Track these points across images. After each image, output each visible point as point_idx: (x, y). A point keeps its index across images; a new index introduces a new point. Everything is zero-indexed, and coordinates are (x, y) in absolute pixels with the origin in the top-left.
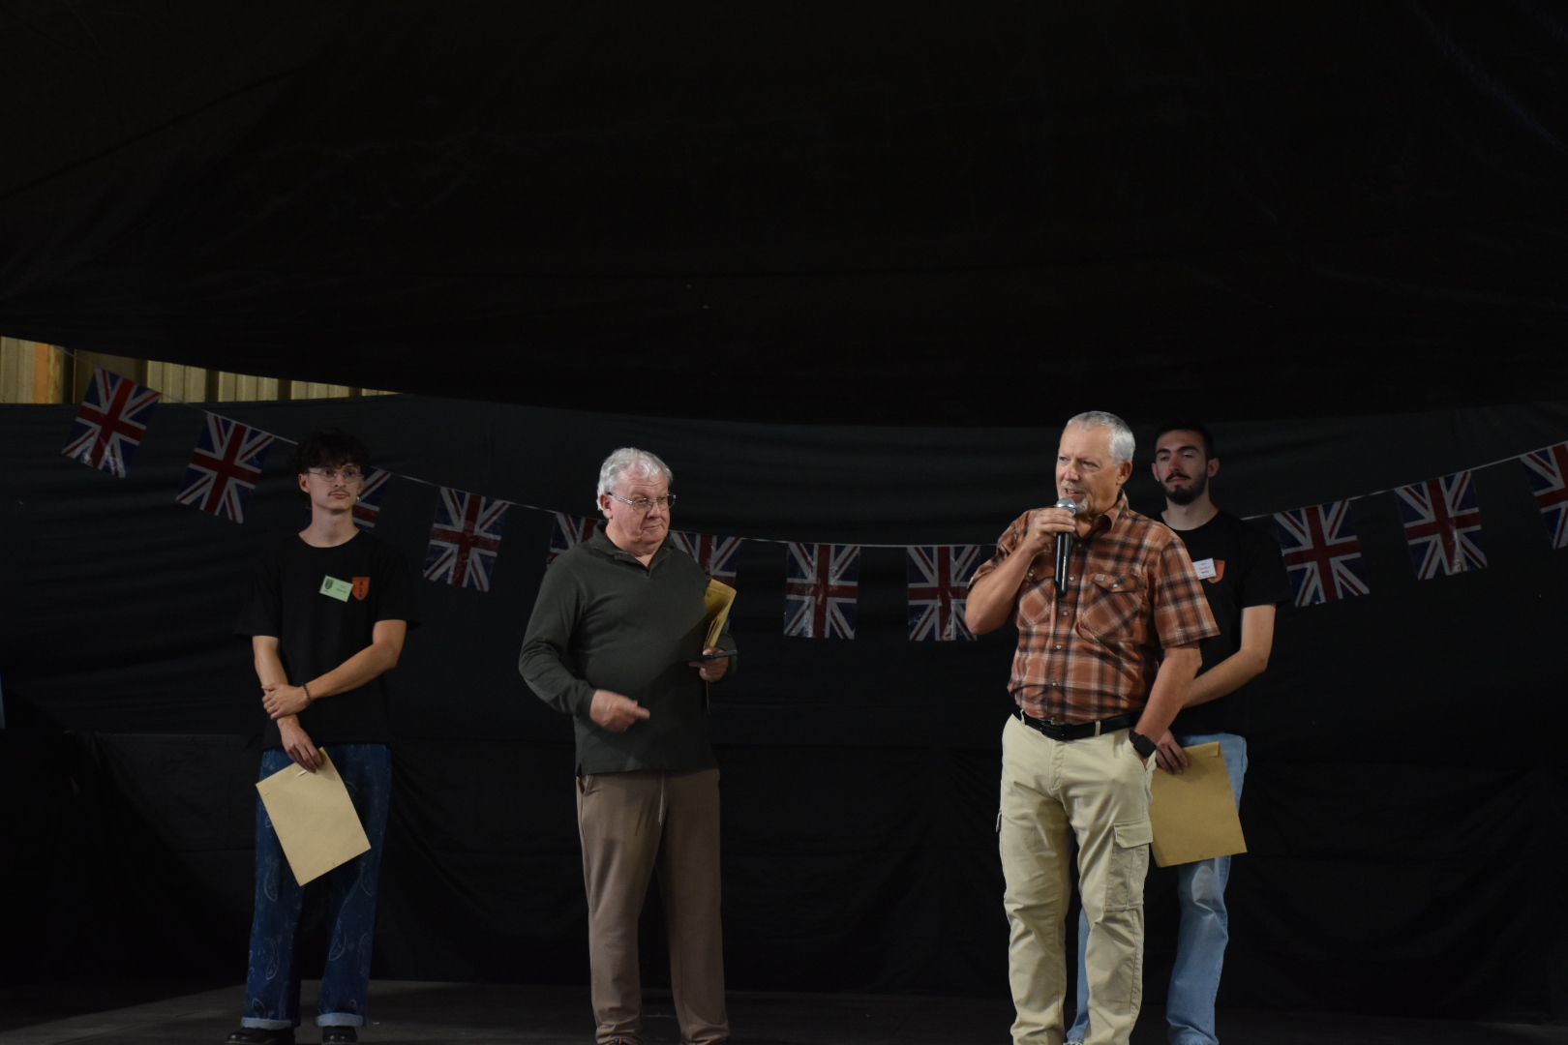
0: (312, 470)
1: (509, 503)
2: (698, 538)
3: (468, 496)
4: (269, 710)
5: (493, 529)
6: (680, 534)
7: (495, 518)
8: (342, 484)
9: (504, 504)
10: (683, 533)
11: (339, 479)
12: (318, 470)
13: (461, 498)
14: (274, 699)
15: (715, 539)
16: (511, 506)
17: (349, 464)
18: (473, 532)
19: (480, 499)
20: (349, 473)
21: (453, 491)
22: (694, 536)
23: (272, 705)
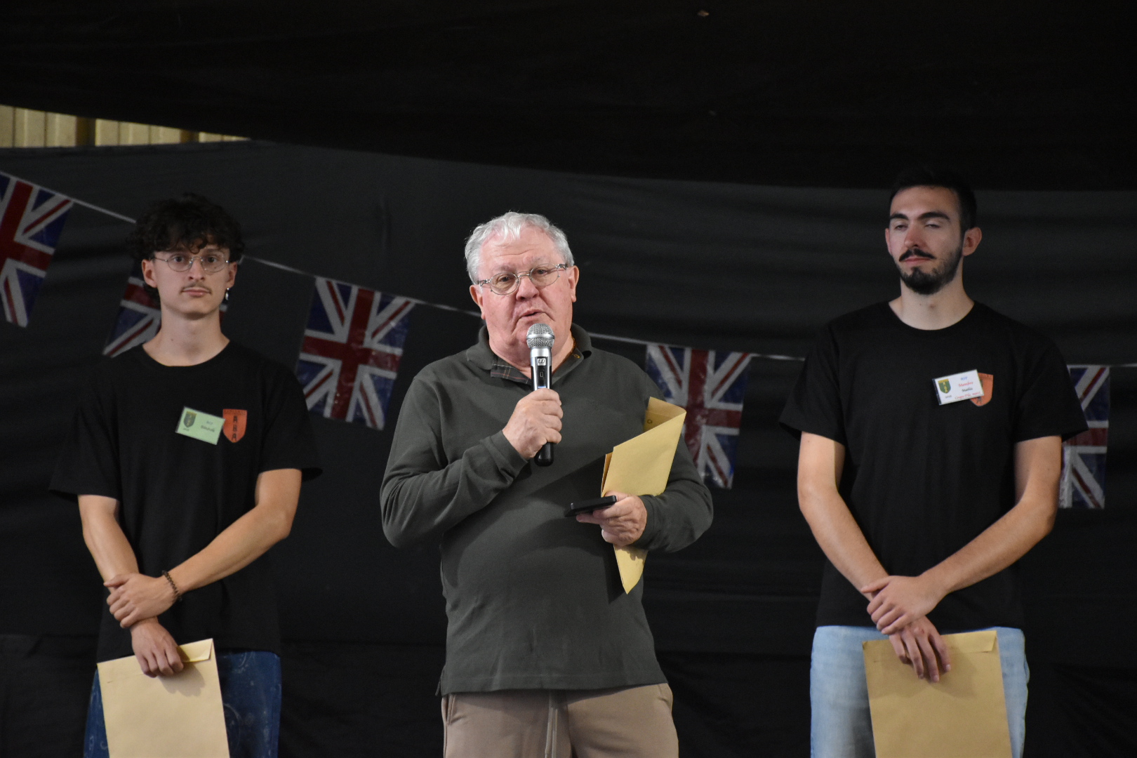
0: (159, 255)
1: (414, 302)
2: (688, 355)
3: (355, 290)
4: (117, 614)
5: (390, 339)
6: (662, 348)
7: (393, 324)
8: (200, 276)
9: (407, 304)
10: (666, 347)
11: (195, 267)
12: (167, 256)
13: (346, 293)
14: (124, 598)
15: (712, 356)
16: (417, 305)
17: (210, 247)
18: (362, 342)
19: (372, 294)
20: (209, 260)
21: (334, 283)
22: (682, 351)
23: (122, 606)
